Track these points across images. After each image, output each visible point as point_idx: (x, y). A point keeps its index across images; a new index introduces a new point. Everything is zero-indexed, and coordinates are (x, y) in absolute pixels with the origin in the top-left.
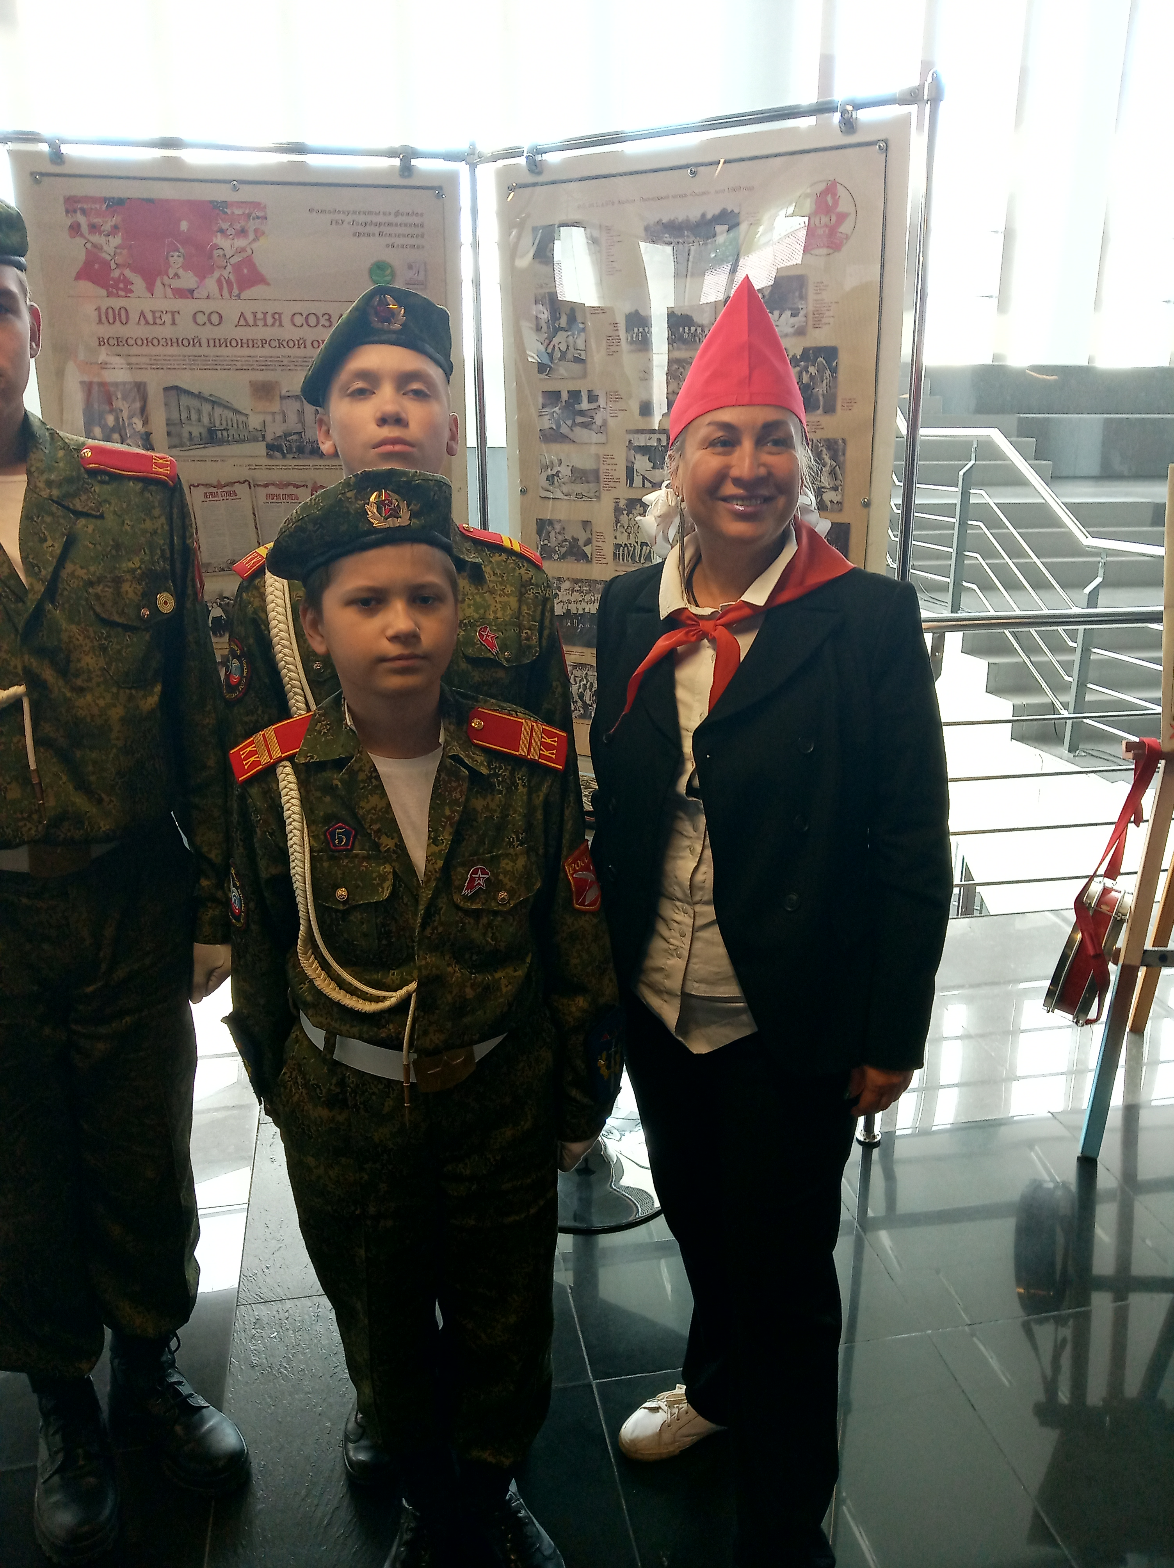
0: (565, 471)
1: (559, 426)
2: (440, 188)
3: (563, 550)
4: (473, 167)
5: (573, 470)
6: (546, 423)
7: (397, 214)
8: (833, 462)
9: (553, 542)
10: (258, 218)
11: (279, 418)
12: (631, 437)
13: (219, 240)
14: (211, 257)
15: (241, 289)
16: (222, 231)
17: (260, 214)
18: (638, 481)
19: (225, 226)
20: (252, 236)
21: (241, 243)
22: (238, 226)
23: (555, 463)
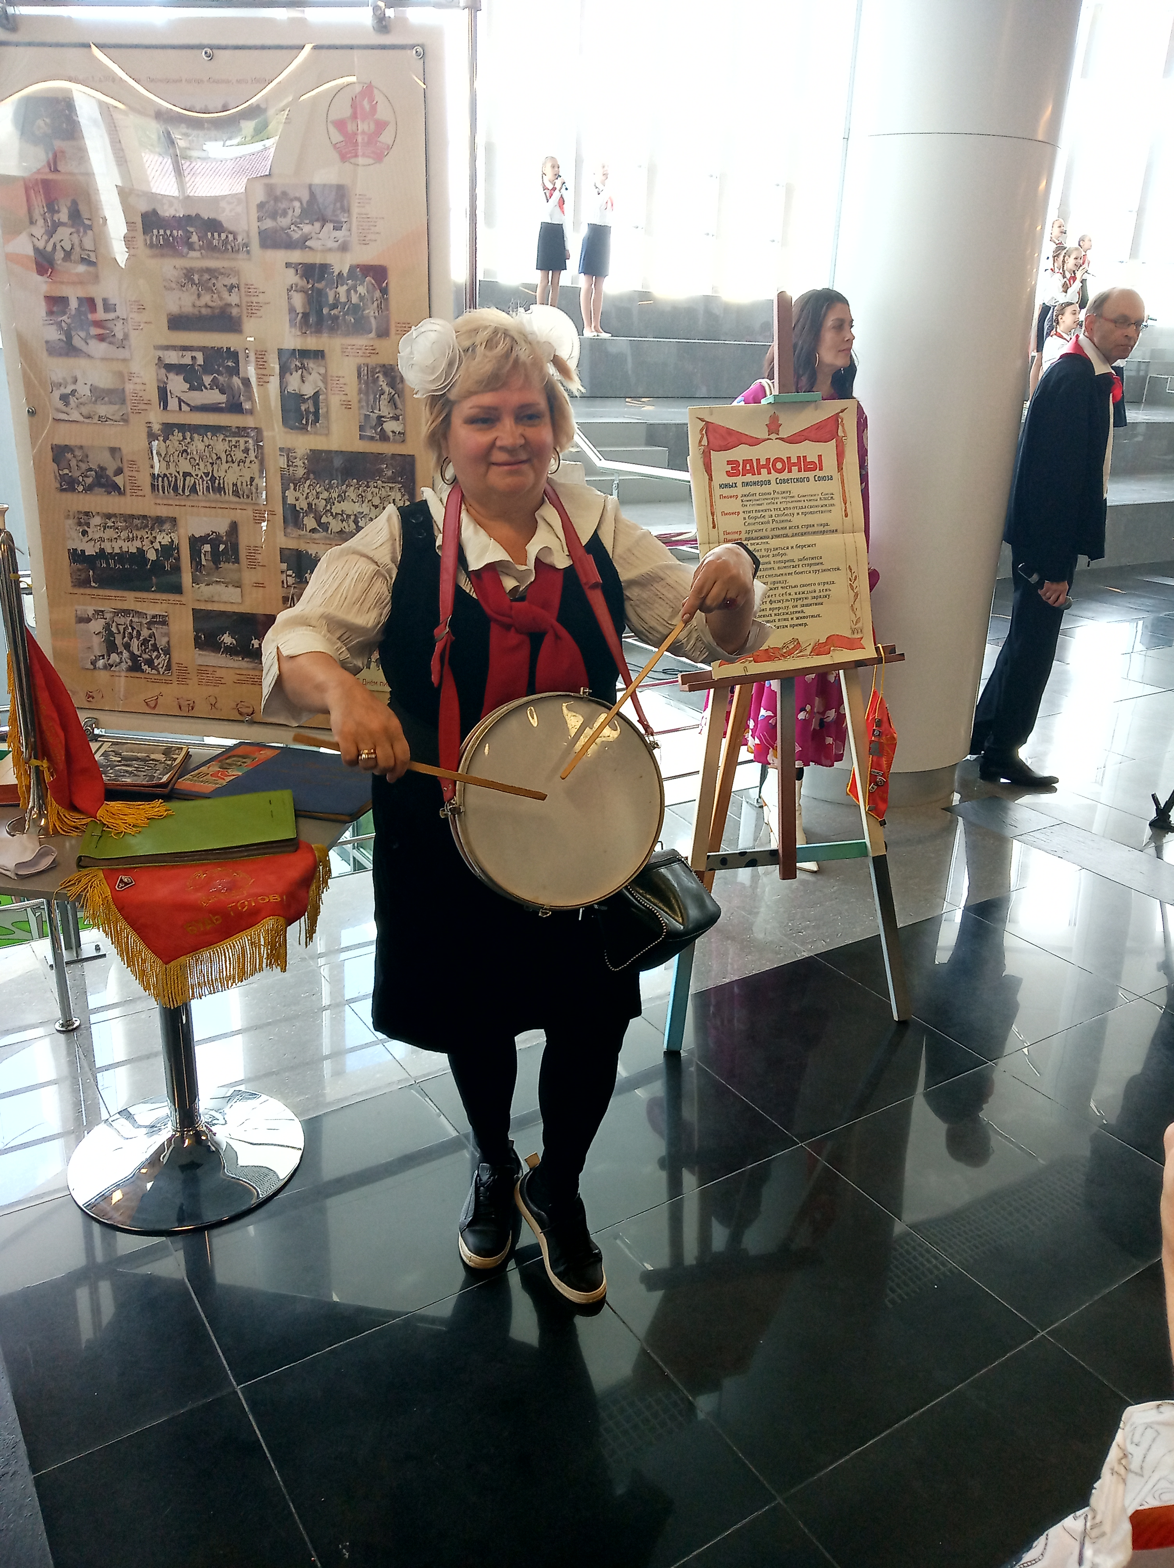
0: (84, 391)
1: (69, 337)
3: (89, 481)
5: (93, 389)
6: (53, 334)
8: (391, 390)
9: (76, 474)
12: (160, 353)
18: (173, 404)
23: (69, 380)
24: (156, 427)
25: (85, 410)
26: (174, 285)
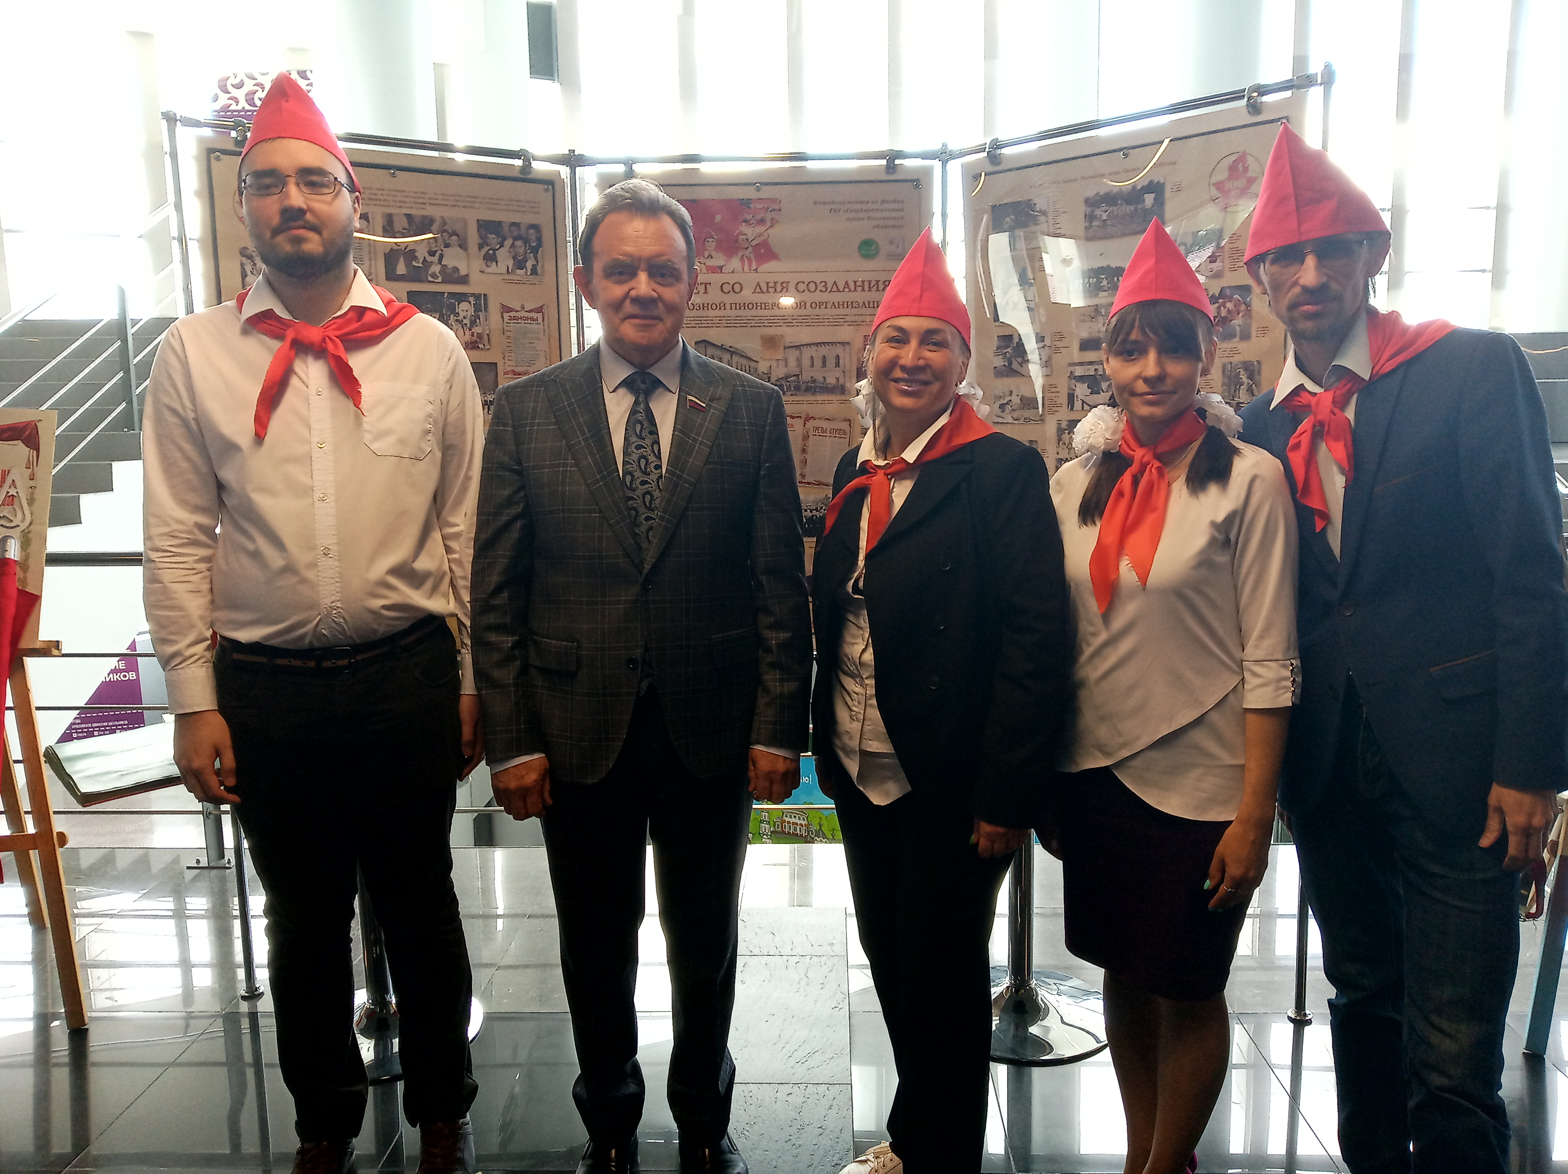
0: (1016, 400)
1: (1010, 363)
2: (918, 180)
4: (944, 163)
5: (1023, 399)
6: (999, 362)
7: (883, 202)
8: (1250, 381)
10: (774, 210)
11: (782, 363)
12: (1071, 369)
13: (744, 228)
14: (737, 241)
15: (758, 265)
16: (746, 221)
17: (776, 207)
18: (1078, 405)
19: (749, 217)
20: (768, 224)
21: (761, 229)
22: (759, 217)
23: (1008, 393)
24: (1064, 425)
25: (1015, 415)
26: (1087, 318)
